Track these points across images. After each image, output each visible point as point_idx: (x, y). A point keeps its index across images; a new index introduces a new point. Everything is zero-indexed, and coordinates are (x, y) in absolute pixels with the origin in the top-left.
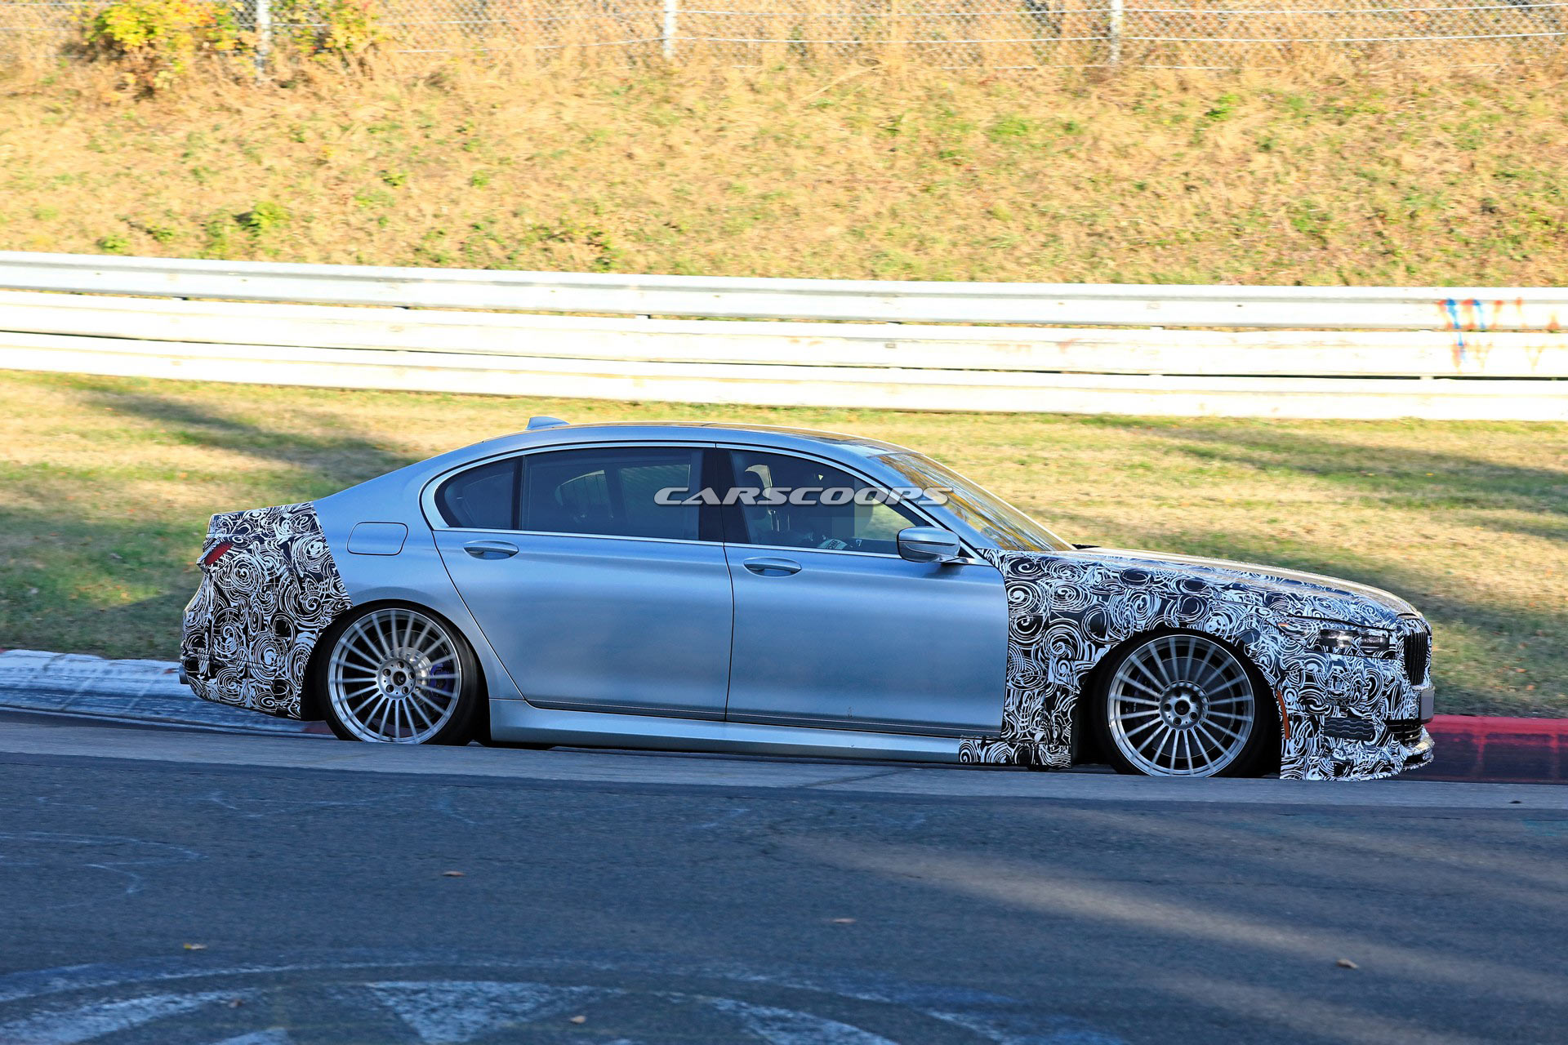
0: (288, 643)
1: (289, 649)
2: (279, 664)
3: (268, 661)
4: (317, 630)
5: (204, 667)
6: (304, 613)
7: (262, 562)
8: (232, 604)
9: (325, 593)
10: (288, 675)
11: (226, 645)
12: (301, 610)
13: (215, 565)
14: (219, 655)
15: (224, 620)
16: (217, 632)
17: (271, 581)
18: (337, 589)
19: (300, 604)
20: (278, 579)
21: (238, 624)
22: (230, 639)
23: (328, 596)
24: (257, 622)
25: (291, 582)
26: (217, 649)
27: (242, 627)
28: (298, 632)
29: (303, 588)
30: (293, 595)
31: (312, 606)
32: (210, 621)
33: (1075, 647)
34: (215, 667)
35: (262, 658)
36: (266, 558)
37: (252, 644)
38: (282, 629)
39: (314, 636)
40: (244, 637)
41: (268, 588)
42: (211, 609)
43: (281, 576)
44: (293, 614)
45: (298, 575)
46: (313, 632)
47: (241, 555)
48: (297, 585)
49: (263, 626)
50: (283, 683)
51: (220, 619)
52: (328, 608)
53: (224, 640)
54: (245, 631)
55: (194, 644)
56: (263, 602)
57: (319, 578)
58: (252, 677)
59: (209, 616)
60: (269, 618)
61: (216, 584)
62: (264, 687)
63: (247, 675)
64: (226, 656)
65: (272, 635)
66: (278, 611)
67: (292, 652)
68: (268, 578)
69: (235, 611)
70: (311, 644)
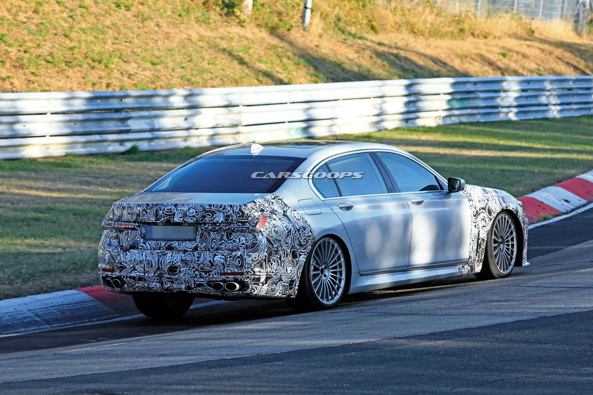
0: (296, 261)
2: (293, 272)
3: (289, 271)
4: (306, 253)
5: (263, 280)
6: (302, 246)
7: (282, 224)
8: (275, 246)
10: (296, 277)
11: (272, 266)
12: (300, 245)
13: (264, 228)
14: (270, 272)
15: (272, 255)
16: (269, 261)
17: (288, 232)
18: (312, 232)
19: (300, 242)
20: (290, 231)
21: (277, 256)
22: (274, 264)
23: (309, 236)
24: (284, 253)
25: (295, 232)
26: (269, 269)
27: (279, 257)
28: (300, 255)
29: (300, 234)
30: (297, 238)
31: (304, 242)
32: (266, 256)
34: (268, 278)
35: (287, 270)
36: (283, 222)
37: (282, 264)
38: (294, 256)
39: (305, 257)
40: (279, 261)
41: (288, 236)
42: (266, 250)
44: (298, 247)
45: (297, 228)
46: (305, 255)
47: (272, 222)
48: (298, 233)
49: (287, 254)
50: (293, 281)
51: (270, 254)
52: (310, 242)
53: (272, 264)
55: (258, 269)
56: (286, 243)
57: (305, 228)
58: (282, 280)
59: (265, 254)
60: (289, 251)
61: (267, 238)
62: (286, 284)
63: (280, 280)
64: (273, 272)
65: (290, 259)
66: (292, 246)
67: (298, 265)
68: (287, 231)
69: (276, 249)
70: (304, 260)
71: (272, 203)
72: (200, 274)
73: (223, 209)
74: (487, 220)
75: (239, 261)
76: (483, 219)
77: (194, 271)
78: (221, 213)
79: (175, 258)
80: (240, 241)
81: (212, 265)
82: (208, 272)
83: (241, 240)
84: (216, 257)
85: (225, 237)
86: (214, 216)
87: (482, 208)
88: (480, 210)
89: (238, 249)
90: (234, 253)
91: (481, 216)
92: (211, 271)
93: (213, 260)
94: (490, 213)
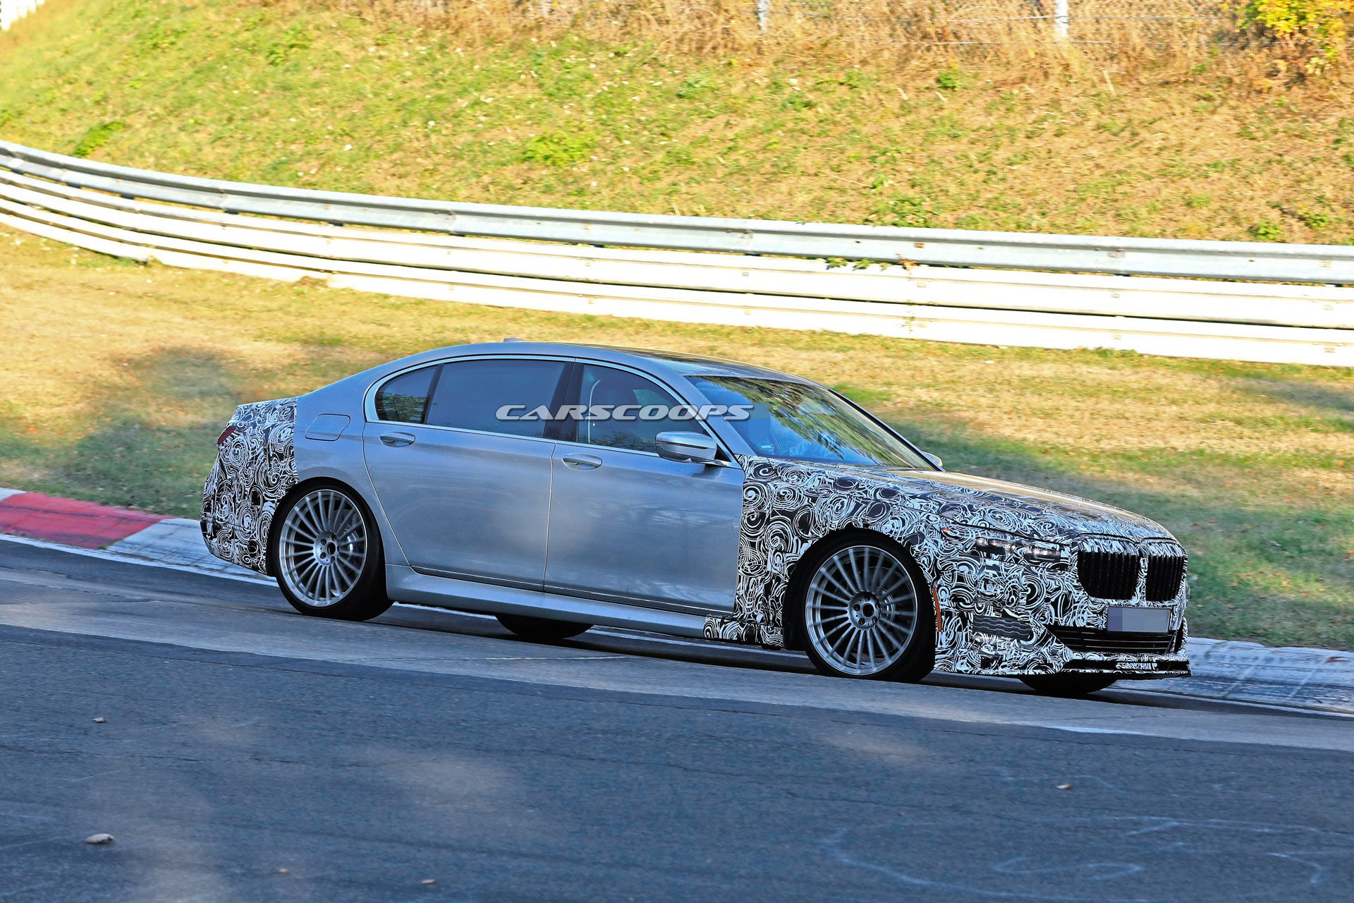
0: (258, 510)
1: (259, 515)
2: (252, 528)
3: (246, 525)
4: (276, 501)
5: (210, 528)
6: (269, 486)
7: (250, 443)
8: (229, 477)
9: (284, 470)
10: (258, 537)
11: (223, 510)
12: (268, 484)
14: (218, 519)
15: (223, 491)
16: (218, 500)
17: (253, 458)
18: (291, 467)
19: (267, 478)
20: (257, 457)
21: (230, 494)
22: (225, 506)
23: (285, 473)
24: (241, 492)
25: (264, 460)
26: (217, 514)
27: (232, 496)
28: (265, 501)
29: (270, 465)
30: (264, 471)
31: (274, 481)
32: (215, 491)
34: (216, 529)
35: (243, 522)
36: (253, 441)
37: (237, 510)
38: (256, 500)
39: (274, 505)
40: (233, 504)
41: (251, 464)
42: (216, 481)
43: (259, 455)
44: (262, 487)
45: (269, 455)
46: (273, 502)
48: (267, 462)
49: (245, 496)
50: (255, 544)
51: (221, 489)
52: (284, 483)
53: (222, 506)
54: (235, 499)
55: (206, 509)
56: (246, 476)
57: (281, 458)
58: (237, 538)
59: (215, 486)
60: (248, 489)
61: (221, 461)
62: (243, 546)
63: (233, 535)
64: (221, 519)
65: (249, 504)
66: (254, 484)
67: (260, 518)
68: (251, 457)
69: (229, 483)
70: (273, 511)
74: (793, 540)
76: (781, 536)
87: (783, 512)
88: (774, 514)
91: (776, 527)
94: (805, 526)
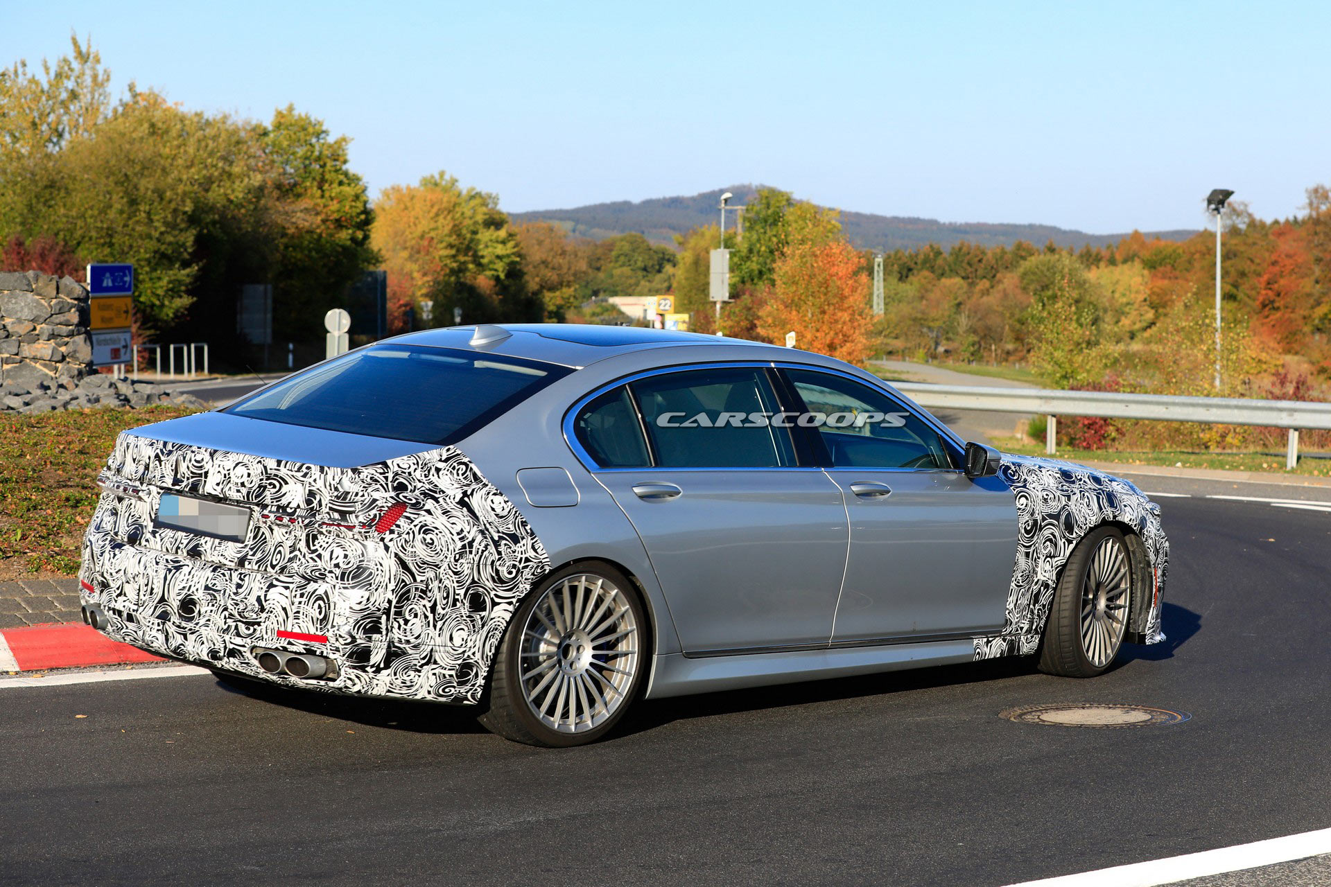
0: (482, 618)
1: (483, 626)
2: (470, 644)
3: (457, 642)
4: (514, 600)
5: (377, 657)
6: (501, 581)
7: (449, 525)
8: (419, 579)
9: (524, 556)
10: (478, 655)
11: (408, 627)
12: (498, 579)
13: (392, 532)
14: (400, 641)
15: (408, 599)
16: (398, 613)
17: (464, 547)
18: (535, 551)
19: (497, 572)
20: (471, 544)
21: (425, 602)
22: (413, 621)
23: (527, 560)
24: (448, 597)
25: (486, 547)
26: (396, 634)
27: (429, 605)
28: (494, 604)
29: (499, 553)
30: (489, 562)
31: (510, 573)
32: (390, 602)
33: (1056, 545)
34: (393, 655)
35: (451, 639)
36: (452, 520)
37: (439, 624)
38: (477, 603)
39: (511, 608)
40: (431, 616)
41: (461, 555)
42: (392, 586)
43: (473, 540)
44: (490, 584)
45: (492, 538)
46: (510, 603)
47: (421, 519)
48: (492, 549)
49: (455, 601)
50: (470, 666)
51: (404, 597)
52: (527, 574)
53: (406, 622)
54: (433, 609)
55: (366, 631)
56: (455, 573)
57: (515, 539)
58: (435, 662)
59: (390, 595)
60: (462, 592)
61: (396, 555)
62: (447, 673)
63: (430, 660)
64: (408, 642)
65: (465, 611)
66: (473, 581)
67: (486, 628)
68: (460, 544)
69: (423, 586)
70: (508, 616)
71: (438, 470)
72: (236, 627)
73: (305, 476)
74: (1061, 543)
75: (320, 607)
76: (1050, 541)
77: (225, 618)
78: (299, 485)
79: (196, 579)
80: (331, 559)
81: (262, 609)
82: (253, 624)
83: (334, 556)
84: (272, 590)
85: (302, 545)
86: (283, 490)
87: (1051, 516)
88: (1044, 519)
89: (323, 577)
90: (311, 587)
91: (1047, 533)
92: (259, 624)
93: (266, 596)
94: (1069, 527)
